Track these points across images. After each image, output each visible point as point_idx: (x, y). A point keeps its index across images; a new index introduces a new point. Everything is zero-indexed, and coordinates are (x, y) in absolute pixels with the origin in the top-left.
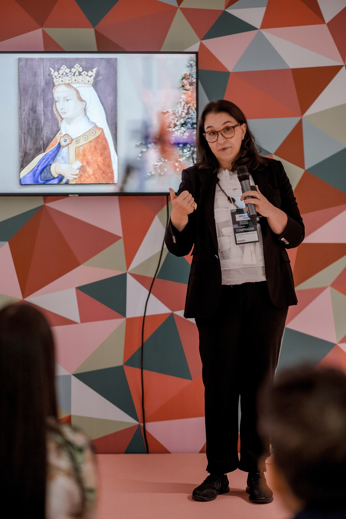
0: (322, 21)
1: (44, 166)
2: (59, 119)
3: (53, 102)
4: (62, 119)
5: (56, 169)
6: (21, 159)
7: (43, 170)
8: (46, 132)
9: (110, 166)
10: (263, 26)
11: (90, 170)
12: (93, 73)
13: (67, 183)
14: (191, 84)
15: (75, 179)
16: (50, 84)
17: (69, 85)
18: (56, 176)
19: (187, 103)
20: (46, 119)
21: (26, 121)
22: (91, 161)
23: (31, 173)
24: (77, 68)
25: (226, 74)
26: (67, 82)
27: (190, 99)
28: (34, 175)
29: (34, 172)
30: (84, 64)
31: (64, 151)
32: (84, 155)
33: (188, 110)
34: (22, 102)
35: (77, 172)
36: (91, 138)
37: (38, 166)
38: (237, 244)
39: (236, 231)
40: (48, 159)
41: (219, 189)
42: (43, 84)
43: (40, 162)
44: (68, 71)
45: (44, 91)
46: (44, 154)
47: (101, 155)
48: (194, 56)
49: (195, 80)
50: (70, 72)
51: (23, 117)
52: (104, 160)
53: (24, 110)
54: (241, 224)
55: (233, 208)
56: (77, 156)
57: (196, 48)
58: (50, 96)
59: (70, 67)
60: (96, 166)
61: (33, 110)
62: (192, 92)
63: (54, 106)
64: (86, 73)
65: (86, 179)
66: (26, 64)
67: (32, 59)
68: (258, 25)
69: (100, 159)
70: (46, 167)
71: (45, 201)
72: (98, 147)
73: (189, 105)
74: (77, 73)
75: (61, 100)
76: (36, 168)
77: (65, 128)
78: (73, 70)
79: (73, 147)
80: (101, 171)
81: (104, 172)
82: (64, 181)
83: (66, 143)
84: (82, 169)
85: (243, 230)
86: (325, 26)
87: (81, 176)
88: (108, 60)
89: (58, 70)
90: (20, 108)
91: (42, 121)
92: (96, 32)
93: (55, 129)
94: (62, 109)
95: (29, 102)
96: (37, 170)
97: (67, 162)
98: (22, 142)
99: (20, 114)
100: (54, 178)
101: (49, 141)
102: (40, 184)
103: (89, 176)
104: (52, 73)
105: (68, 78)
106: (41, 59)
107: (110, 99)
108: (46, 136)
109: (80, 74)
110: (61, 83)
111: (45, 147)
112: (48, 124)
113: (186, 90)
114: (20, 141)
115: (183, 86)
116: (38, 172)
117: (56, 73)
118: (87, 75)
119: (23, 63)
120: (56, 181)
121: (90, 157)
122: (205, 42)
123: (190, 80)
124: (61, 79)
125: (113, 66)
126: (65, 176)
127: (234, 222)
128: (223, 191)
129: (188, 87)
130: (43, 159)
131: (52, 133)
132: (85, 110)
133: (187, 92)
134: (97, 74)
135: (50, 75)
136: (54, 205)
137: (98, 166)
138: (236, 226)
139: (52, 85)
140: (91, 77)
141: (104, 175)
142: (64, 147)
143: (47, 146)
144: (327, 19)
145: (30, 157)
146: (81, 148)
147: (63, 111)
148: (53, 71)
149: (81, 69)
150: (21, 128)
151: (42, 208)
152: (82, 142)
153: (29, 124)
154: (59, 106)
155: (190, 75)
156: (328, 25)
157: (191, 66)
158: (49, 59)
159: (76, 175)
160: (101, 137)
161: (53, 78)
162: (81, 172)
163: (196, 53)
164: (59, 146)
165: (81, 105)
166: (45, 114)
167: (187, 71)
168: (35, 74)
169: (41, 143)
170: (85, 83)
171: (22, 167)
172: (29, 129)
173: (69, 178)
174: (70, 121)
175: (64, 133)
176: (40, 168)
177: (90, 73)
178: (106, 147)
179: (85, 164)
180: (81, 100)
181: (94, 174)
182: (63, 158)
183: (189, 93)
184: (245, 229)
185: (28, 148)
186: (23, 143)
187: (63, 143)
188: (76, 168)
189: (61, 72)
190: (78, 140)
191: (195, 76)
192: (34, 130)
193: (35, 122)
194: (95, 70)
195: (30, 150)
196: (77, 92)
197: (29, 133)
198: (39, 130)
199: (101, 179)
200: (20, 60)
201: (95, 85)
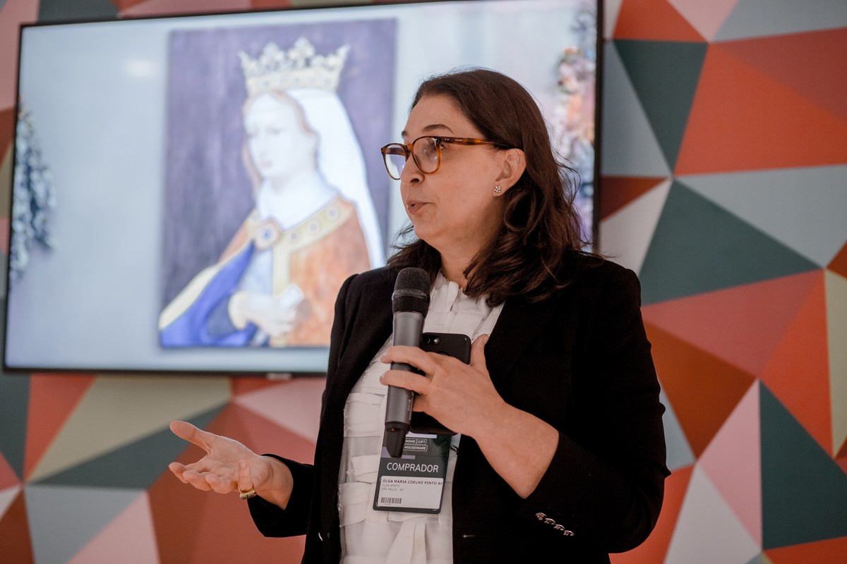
2: (255, 180)
5: (240, 309)
8: (224, 213)
12: (337, 60)
13: (266, 345)
14: (581, 76)
16: (238, 93)
17: (280, 93)
19: (570, 128)
24: (303, 48)
25: (697, 49)
27: (576, 117)
29: (191, 314)
30: (318, 37)
31: (261, 262)
32: (309, 272)
33: (572, 146)
36: (330, 226)
44: (279, 56)
56: (293, 273)
59: (286, 47)
61: (198, 158)
62: (584, 98)
67: (200, 33)
70: (217, 302)
71: (236, 390)
73: (574, 134)
74: (301, 63)
77: (269, 203)
78: (293, 54)
82: (260, 338)
88: (376, 25)
89: (257, 55)
97: (268, 290)
100: (235, 331)
101: (230, 235)
109: (308, 63)
113: (568, 93)
115: (561, 83)
120: (239, 340)
123: (578, 67)
129: (573, 84)
130: (214, 281)
132: (316, 155)
133: (570, 98)
134: (349, 63)
135: (240, 70)
142: (263, 251)
146: (303, 255)
149: (309, 51)
152: (307, 239)
154: (257, 148)
155: (579, 52)
157: (583, 27)
164: (252, 251)
165: (306, 144)
168: (205, 70)
174: (278, 184)
180: (307, 129)
183: (577, 100)
187: (261, 243)
189: (265, 60)
190: (295, 233)
194: (343, 52)
196: (300, 110)
198: (208, 209)
200: (174, 35)
201: (343, 91)
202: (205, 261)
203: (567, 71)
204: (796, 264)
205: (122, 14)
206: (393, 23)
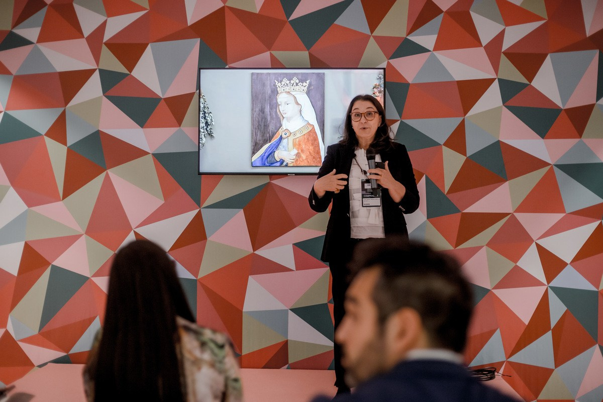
0: (480, 45)
1: (269, 153)
2: (281, 118)
3: (277, 105)
4: (284, 118)
5: (278, 155)
6: (253, 148)
7: (269, 155)
8: (271, 128)
9: (318, 153)
10: (436, 49)
11: (304, 156)
12: (306, 84)
13: (287, 166)
14: (380, 92)
15: (293, 162)
16: (275, 92)
18: (278, 160)
20: (272, 118)
21: (257, 119)
22: (305, 149)
23: (260, 158)
24: (295, 80)
25: (407, 85)
26: (288, 90)
28: (262, 159)
29: (262, 157)
30: (300, 77)
31: (284, 142)
32: (300, 145)
34: (254, 105)
35: (294, 157)
36: (305, 132)
37: (265, 153)
38: (363, 206)
39: (363, 197)
40: (273, 147)
41: (355, 163)
42: (269, 92)
43: (267, 150)
44: (288, 82)
45: (270, 98)
46: (270, 144)
47: (312, 144)
48: (382, 71)
49: (383, 89)
50: (290, 83)
51: (254, 116)
52: (314, 148)
53: (255, 111)
54: (368, 191)
55: (364, 178)
56: (294, 145)
57: (384, 65)
58: (274, 101)
59: (290, 80)
60: (308, 153)
61: (262, 111)
63: (278, 108)
64: (302, 84)
65: (301, 163)
66: (257, 77)
67: (261, 74)
68: (431, 48)
69: (311, 148)
70: (271, 154)
71: (271, 179)
72: (310, 139)
74: (295, 84)
75: (283, 104)
76: (263, 154)
77: (285, 125)
78: (292, 82)
79: (291, 139)
80: (312, 157)
81: (314, 158)
82: (284, 164)
83: (286, 136)
84: (298, 155)
85: (369, 196)
86: (482, 49)
87: (297, 160)
89: (281, 82)
90: (252, 110)
91: (269, 119)
92: (310, 54)
93: (278, 125)
94: (283, 111)
95: (259, 106)
96: (264, 155)
97: (287, 150)
98: (254, 134)
99: (253, 114)
100: (277, 162)
101: (274, 134)
102: (266, 166)
103: (303, 160)
104: (276, 84)
105: (288, 88)
106: (268, 73)
107: (319, 103)
108: (272, 131)
109: (297, 84)
110: (283, 91)
111: (270, 139)
112: (273, 121)
114: (252, 134)
116: (265, 157)
117: (279, 84)
118: (302, 85)
119: (255, 77)
120: (278, 164)
121: (303, 146)
122: (390, 61)
124: (283, 88)
125: (321, 78)
126: (285, 160)
127: (363, 189)
128: (358, 165)
130: (269, 147)
131: (276, 128)
132: (301, 111)
134: (310, 85)
135: (275, 85)
136: (277, 182)
137: (310, 153)
138: (364, 192)
139: (276, 93)
140: (305, 86)
141: (314, 160)
142: (284, 138)
143: (272, 138)
144: (484, 43)
145: (260, 146)
146: (298, 140)
147: (284, 112)
148: (277, 82)
149: (297, 81)
150: (253, 124)
151: (269, 183)
152: (298, 135)
153: (259, 122)
154: (281, 108)
156: (485, 47)
157: (380, 78)
158: (274, 73)
159: (293, 159)
160: (313, 131)
161: (277, 88)
162: (297, 158)
163: (384, 69)
164: (281, 138)
165: (298, 108)
166: (270, 114)
167: (377, 82)
168: (264, 85)
169: (268, 135)
170: (300, 91)
171: (254, 153)
172: (259, 125)
173: (288, 162)
174: (289, 119)
175: (285, 129)
176: (267, 154)
177: (305, 84)
178: (316, 139)
179: (300, 151)
180: (297, 103)
181: (307, 159)
182: (283, 147)
184: (371, 196)
185: (258, 140)
186: (254, 136)
187: (284, 136)
188: (294, 154)
189: (283, 83)
191: (383, 86)
192: (262, 126)
193: (264, 120)
194: (308, 82)
195: (260, 141)
197: (258, 128)
198: (266, 126)
199: (312, 162)
200: (252, 74)
201: (308, 93)
202: (265, 142)
203: (375, 90)
204: (440, 145)
205: (227, 67)
206: (324, 74)
